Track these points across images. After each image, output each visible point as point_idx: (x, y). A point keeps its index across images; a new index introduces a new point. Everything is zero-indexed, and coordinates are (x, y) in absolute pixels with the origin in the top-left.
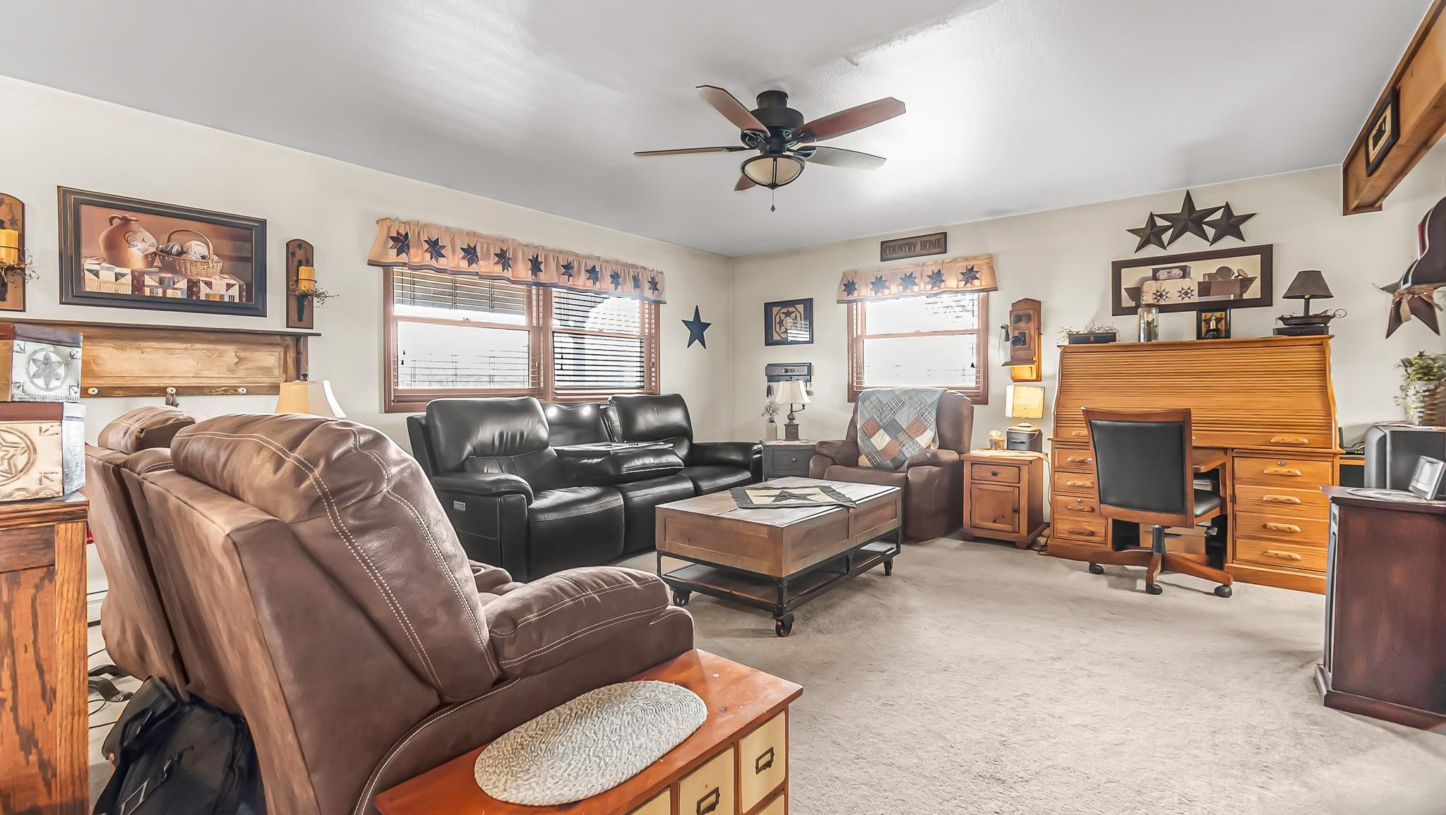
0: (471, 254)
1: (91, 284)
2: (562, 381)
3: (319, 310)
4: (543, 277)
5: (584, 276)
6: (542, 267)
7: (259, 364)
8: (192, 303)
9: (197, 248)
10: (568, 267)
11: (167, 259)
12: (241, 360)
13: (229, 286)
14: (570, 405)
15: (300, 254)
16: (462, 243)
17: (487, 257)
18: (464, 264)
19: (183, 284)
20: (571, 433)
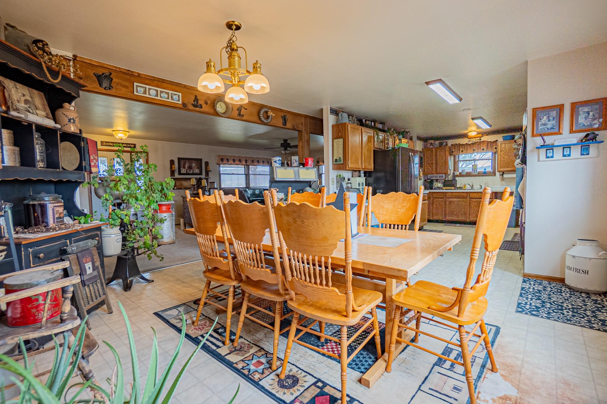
1: (182, 172)
2: (252, 185)
3: (210, 173)
4: (248, 164)
5: (256, 162)
6: (247, 161)
8: (194, 174)
9: (194, 165)
10: (253, 161)
11: (190, 168)
13: (198, 170)
14: (254, 190)
15: (207, 164)
16: (232, 158)
17: (237, 161)
18: (233, 163)
19: (192, 171)
20: (255, 196)
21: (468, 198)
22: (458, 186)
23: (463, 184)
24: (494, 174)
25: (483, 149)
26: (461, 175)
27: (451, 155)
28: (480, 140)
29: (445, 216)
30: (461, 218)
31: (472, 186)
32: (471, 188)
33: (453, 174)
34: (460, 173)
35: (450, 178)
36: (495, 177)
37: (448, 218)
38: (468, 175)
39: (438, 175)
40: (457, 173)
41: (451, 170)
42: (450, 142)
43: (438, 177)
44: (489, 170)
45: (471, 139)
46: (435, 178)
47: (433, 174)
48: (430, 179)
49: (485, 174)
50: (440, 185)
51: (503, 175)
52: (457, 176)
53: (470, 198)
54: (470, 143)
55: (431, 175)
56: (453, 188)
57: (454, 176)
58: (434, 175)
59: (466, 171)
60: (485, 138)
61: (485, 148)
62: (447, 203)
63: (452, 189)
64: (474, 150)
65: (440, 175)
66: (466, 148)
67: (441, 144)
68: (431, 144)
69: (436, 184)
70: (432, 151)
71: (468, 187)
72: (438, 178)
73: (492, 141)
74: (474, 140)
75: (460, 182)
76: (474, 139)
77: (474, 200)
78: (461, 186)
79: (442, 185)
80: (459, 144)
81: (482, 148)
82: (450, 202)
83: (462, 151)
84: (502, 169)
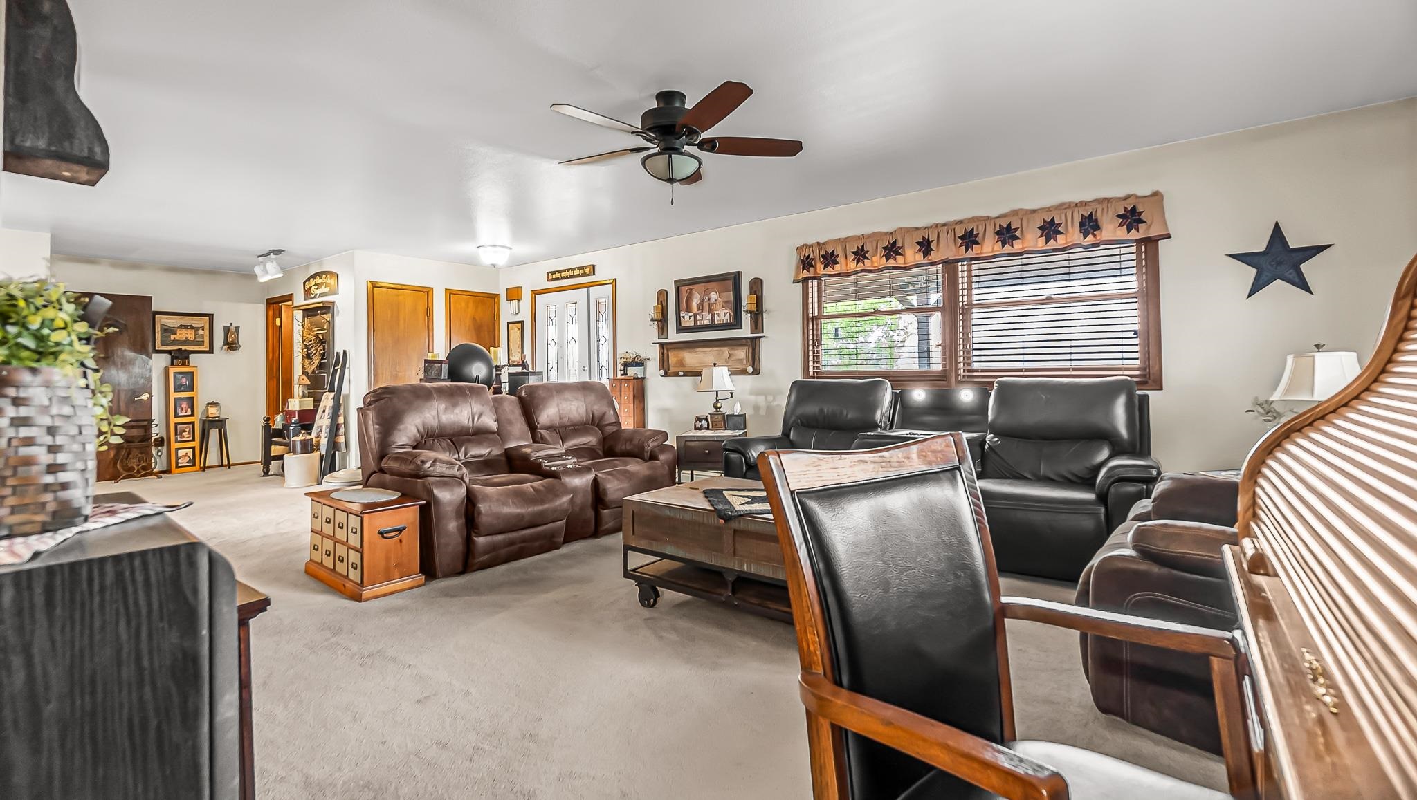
0: (860, 254)
1: (685, 323)
3: (765, 320)
4: (934, 256)
6: (933, 246)
7: (737, 358)
8: (713, 327)
9: (714, 297)
12: (730, 355)
13: (726, 314)
15: (757, 285)
19: (709, 316)
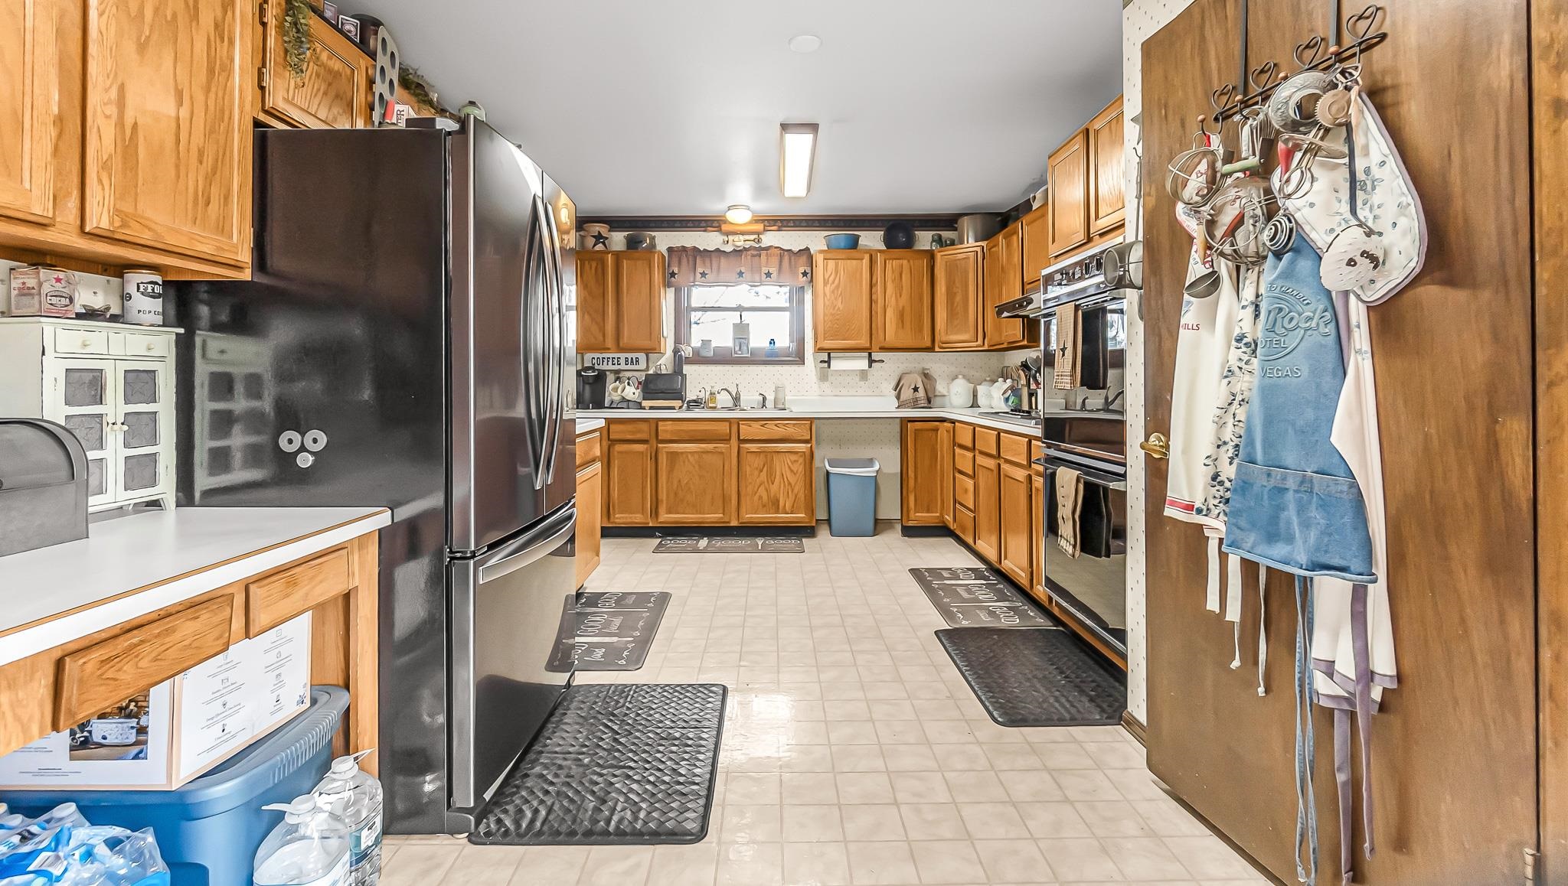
21: (734, 442)
22: (691, 395)
23: (708, 389)
24: (799, 359)
25: (768, 275)
26: (699, 359)
27: (668, 285)
28: (759, 241)
29: (655, 512)
30: (712, 517)
31: (736, 399)
32: (730, 404)
33: (676, 351)
34: (696, 352)
35: (664, 363)
36: (801, 368)
37: (666, 517)
38: (722, 358)
39: (623, 356)
40: (687, 351)
41: (665, 338)
42: (664, 240)
43: (622, 361)
44: (784, 342)
45: (731, 238)
46: (611, 367)
47: (607, 349)
48: (592, 368)
49: (771, 358)
50: (632, 392)
51: (828, 362)
52: (690, 361)
53: (741, 441)
54: (728, 248)
55: (596, 355)
56: (677, 403)
57: (679, 361)
58: (606, 355)
59: (714, 344)
60: (771, 239)
61: (774, 270)
62: (663, 460)
63: (673, 408)
64: (741, 274)
65: (629, 355)
66: (715, 266)
67: (633, 243)
68: (599, 238)
69: (615, 389)
70: (603, 263)
71: (723, 399)
72: (623, 367)
73: (796, 249)
74: (740, 241)
75: (698, 380)
76: (742, 238)
77: (753, 447)
78: (702, 395)
79: (638, 392)
80: (695, 249)
81: (765, 270)
82: (673, 456)
83: (703, 274)
84: (828, 344)
